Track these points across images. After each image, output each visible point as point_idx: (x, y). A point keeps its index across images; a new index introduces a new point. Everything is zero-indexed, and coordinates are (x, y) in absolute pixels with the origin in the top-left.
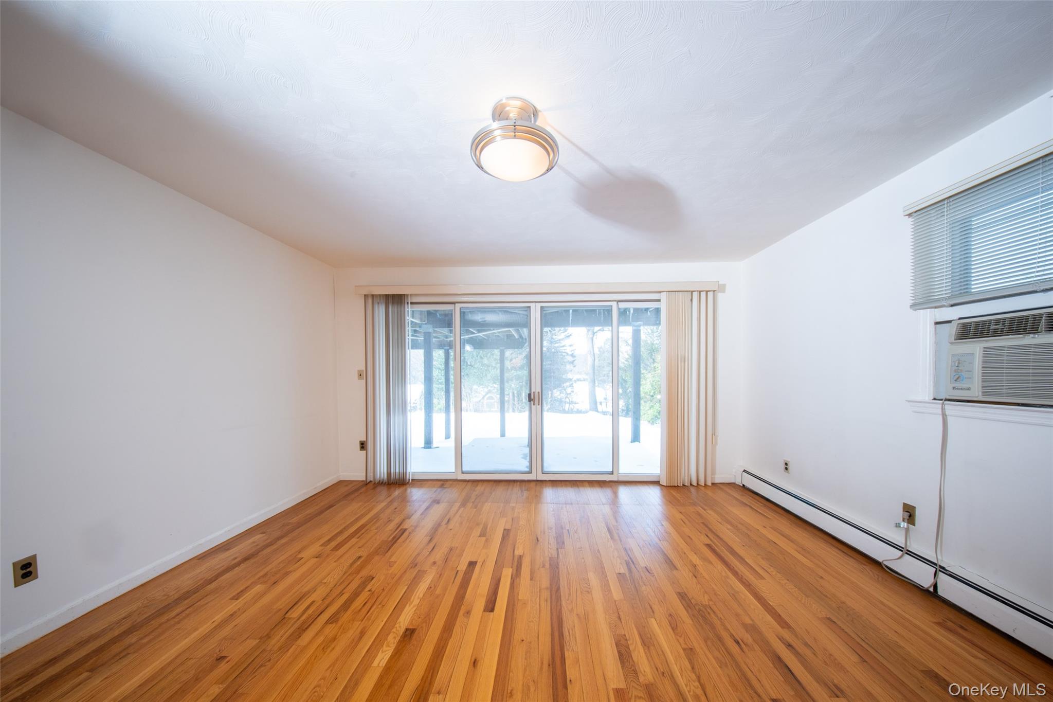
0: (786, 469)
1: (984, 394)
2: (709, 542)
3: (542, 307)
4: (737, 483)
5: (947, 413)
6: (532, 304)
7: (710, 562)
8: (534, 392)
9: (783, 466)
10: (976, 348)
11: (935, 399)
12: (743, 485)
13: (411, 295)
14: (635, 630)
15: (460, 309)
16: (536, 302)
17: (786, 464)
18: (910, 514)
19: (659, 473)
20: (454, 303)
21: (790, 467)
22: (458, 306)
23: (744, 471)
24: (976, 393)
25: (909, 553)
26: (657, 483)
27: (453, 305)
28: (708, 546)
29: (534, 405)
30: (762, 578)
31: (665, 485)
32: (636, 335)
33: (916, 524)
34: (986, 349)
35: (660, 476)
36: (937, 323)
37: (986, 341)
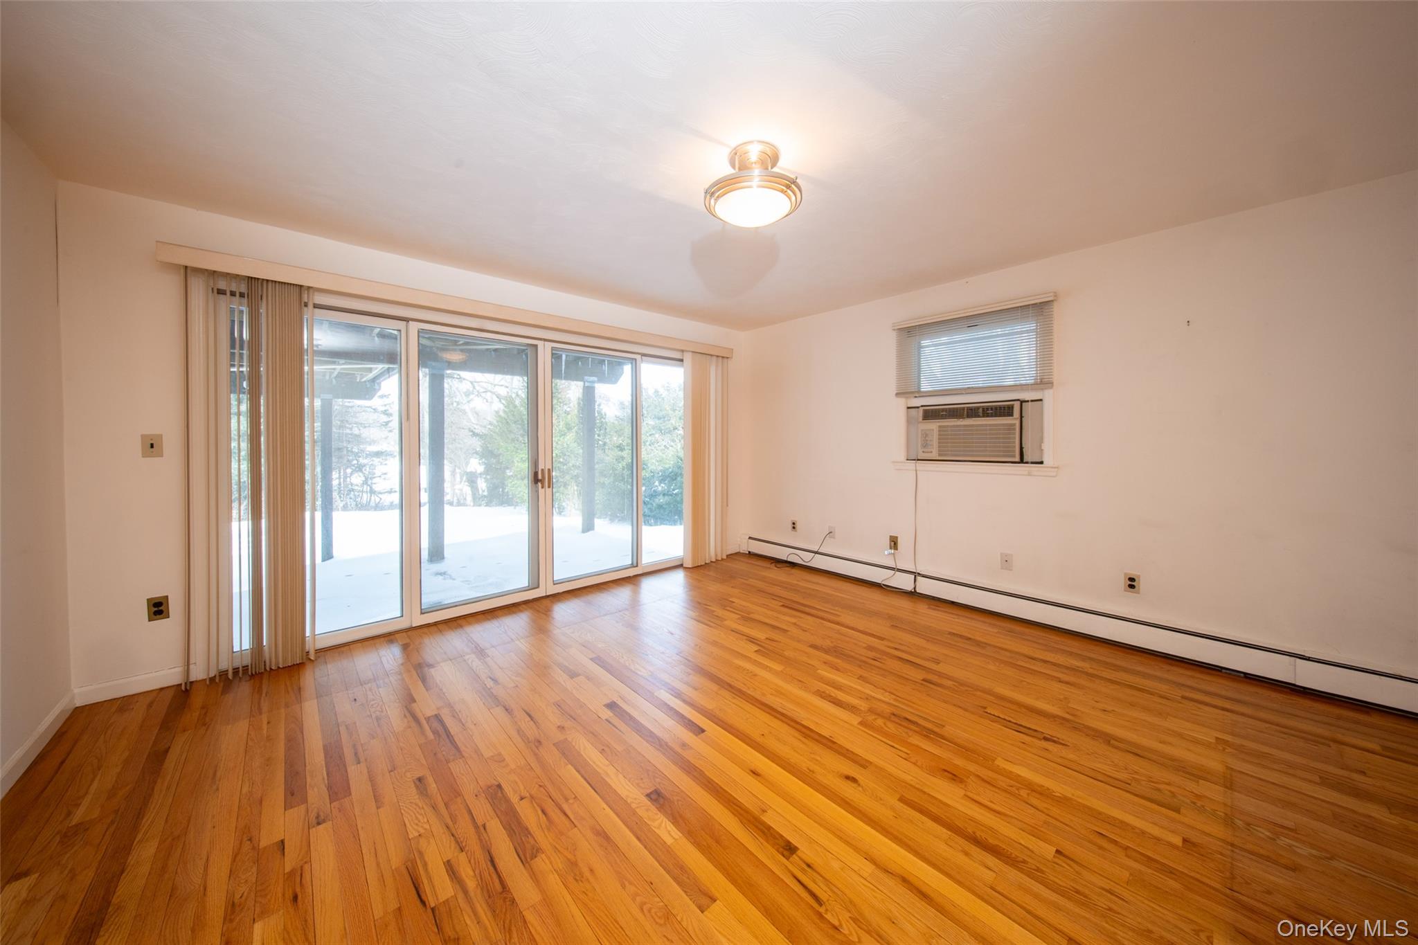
0: (794, 528)
1: (940, 455)
2: (782, 604)
3: (553, 349)
4: (741, 551)
5: (918, 468)
6: (540, 342)
7: (801, 618)
8: (542, 470)
9: (790, 526)
10: (933, 426)
11: (908, 460)
12: (749, 552)
13: (309, 288)
14: (819, 683)
15: (418, 332)
16: (545, 340)
17: (794, 524)
18: (894, 542)
19: (682, 554)
20: (407, 320)
21: (798, 526)
22: (414, 327)
23: (750, 538)
24: (935, 455)
25: (899, 570)
26: (681, 566)
27: (405, 323)
28: (783, 606)
29: (542, 487)
30: (839, 616)
31: (690, 566)
32: (589, 394)
33: (899, 549)
34: (940, 427)
35: (683, 559)
36: (908, 408)
37: (939, 422)
